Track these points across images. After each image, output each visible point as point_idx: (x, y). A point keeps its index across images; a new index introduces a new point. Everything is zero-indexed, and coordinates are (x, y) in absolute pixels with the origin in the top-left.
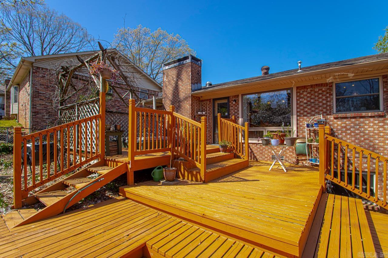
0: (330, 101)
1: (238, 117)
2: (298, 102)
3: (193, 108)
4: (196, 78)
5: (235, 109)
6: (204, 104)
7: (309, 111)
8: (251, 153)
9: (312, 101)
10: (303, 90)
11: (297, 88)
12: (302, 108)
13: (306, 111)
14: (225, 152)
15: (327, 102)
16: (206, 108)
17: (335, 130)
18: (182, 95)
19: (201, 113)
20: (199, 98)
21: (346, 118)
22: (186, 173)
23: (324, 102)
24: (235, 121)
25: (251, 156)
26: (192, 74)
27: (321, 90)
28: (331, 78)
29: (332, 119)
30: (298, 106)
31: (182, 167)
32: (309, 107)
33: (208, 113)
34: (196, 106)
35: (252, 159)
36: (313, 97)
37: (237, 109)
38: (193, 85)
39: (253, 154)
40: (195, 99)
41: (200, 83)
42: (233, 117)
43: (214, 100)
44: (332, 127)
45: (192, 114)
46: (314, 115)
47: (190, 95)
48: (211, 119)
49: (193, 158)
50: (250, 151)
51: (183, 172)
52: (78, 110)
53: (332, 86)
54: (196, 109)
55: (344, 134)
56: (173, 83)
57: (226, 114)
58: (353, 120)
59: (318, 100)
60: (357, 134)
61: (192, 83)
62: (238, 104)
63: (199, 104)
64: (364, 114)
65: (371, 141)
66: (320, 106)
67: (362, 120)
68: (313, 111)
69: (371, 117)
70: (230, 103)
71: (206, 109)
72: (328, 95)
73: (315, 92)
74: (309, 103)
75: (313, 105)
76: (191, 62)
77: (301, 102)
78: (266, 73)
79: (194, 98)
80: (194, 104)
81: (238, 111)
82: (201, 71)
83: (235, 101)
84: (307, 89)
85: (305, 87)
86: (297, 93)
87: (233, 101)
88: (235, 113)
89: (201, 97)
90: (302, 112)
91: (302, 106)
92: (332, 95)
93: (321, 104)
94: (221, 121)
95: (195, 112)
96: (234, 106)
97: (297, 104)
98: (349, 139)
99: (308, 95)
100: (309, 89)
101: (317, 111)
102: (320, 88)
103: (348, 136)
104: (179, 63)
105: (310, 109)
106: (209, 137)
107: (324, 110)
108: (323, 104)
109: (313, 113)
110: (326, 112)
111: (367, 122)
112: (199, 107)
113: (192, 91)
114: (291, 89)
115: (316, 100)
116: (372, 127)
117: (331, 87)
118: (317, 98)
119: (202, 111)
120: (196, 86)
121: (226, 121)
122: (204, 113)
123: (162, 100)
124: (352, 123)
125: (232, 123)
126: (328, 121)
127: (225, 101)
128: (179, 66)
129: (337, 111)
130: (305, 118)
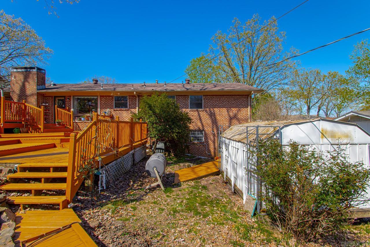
0: (112, 103)
1: (71, 108)
3: (38, 101)
4: (41, 81)
6: (48, 98)
7: (105, 107)
8: (78, 127)
9: (106, 102)
11: (100, 96)
12: (102, 105)
13: (104, 107)
14: (59, 125)
15: (111, 103)
16: (49, 101)
17: (114, 115)
18: (28, 92)
19: (45, 104)
20: (43, 94)
21: (117, 110)
22: (33, 131)
23: (110, 103)
24: (69, 110)
25: (78, 129)
26: (37, 79)
28: (112, 94)
29: (113, 110)
31: (31, 129)
32: (105, 105)
33: (51, 105)
34: (41, 100)
36: (106, 101)
38: (38, 86)
39: (80, 128)
40: (40, 95)
41: (45, 85)
42: (67, 108)
43: (55, 97)
45: (37, 105)
47: (36, 92)
48: (53, 108)
49: (37, 124)
51: (31, 131)
53: (113, 97)
56: (20, 83)
57: (64, 106)
58: (120, 111)
61: (37, 85)
62: (71, 101)
63: (44, 98)
64: (123, 109)
67: (122, 111)
68: (106, 107)
69: (125, 110)
70: (66, 100)
71: (48, 102)
73: (107, 99)
75: (106, 104)
76: (37, 72)
77: (102, 103)
78: (95, 83)
80: (39, 98)
81: (71, 105)
82: (45, 77)
83: (69, 99)
85: (103, 96)
86: (100, 98)
88: (69, 105)
89: (45, 94)
90: (102, 107)
92: (113, 101)
93: (109, 104)
94: (58, 110)
95: (40, 103)
96: (68, 102)
97: (100, 103)
99: (105, 100)
100: (105, 97)
101: (108, 107)
102: (109, 97)
104: (26, 70)
105: (105, 106)
106: (51, 119)
108: (110, 104)
109: (106, 108)
110: (111, 108)
111: (124, 112)
112: (44, 100)
113: (38, 90)
114: (98, 96)
116: (125, 114)
118: (108, 102)
119: (46, 103)
120: (41, 87)
121: (60, 110)
122: (47, 104)
123: (9, 93)
124: (119, 112)
125: (64, 111)
126: (112, 111)
127: (63, 98)
128: (26, 71)
129: (115, 108)
130: (103, 110)
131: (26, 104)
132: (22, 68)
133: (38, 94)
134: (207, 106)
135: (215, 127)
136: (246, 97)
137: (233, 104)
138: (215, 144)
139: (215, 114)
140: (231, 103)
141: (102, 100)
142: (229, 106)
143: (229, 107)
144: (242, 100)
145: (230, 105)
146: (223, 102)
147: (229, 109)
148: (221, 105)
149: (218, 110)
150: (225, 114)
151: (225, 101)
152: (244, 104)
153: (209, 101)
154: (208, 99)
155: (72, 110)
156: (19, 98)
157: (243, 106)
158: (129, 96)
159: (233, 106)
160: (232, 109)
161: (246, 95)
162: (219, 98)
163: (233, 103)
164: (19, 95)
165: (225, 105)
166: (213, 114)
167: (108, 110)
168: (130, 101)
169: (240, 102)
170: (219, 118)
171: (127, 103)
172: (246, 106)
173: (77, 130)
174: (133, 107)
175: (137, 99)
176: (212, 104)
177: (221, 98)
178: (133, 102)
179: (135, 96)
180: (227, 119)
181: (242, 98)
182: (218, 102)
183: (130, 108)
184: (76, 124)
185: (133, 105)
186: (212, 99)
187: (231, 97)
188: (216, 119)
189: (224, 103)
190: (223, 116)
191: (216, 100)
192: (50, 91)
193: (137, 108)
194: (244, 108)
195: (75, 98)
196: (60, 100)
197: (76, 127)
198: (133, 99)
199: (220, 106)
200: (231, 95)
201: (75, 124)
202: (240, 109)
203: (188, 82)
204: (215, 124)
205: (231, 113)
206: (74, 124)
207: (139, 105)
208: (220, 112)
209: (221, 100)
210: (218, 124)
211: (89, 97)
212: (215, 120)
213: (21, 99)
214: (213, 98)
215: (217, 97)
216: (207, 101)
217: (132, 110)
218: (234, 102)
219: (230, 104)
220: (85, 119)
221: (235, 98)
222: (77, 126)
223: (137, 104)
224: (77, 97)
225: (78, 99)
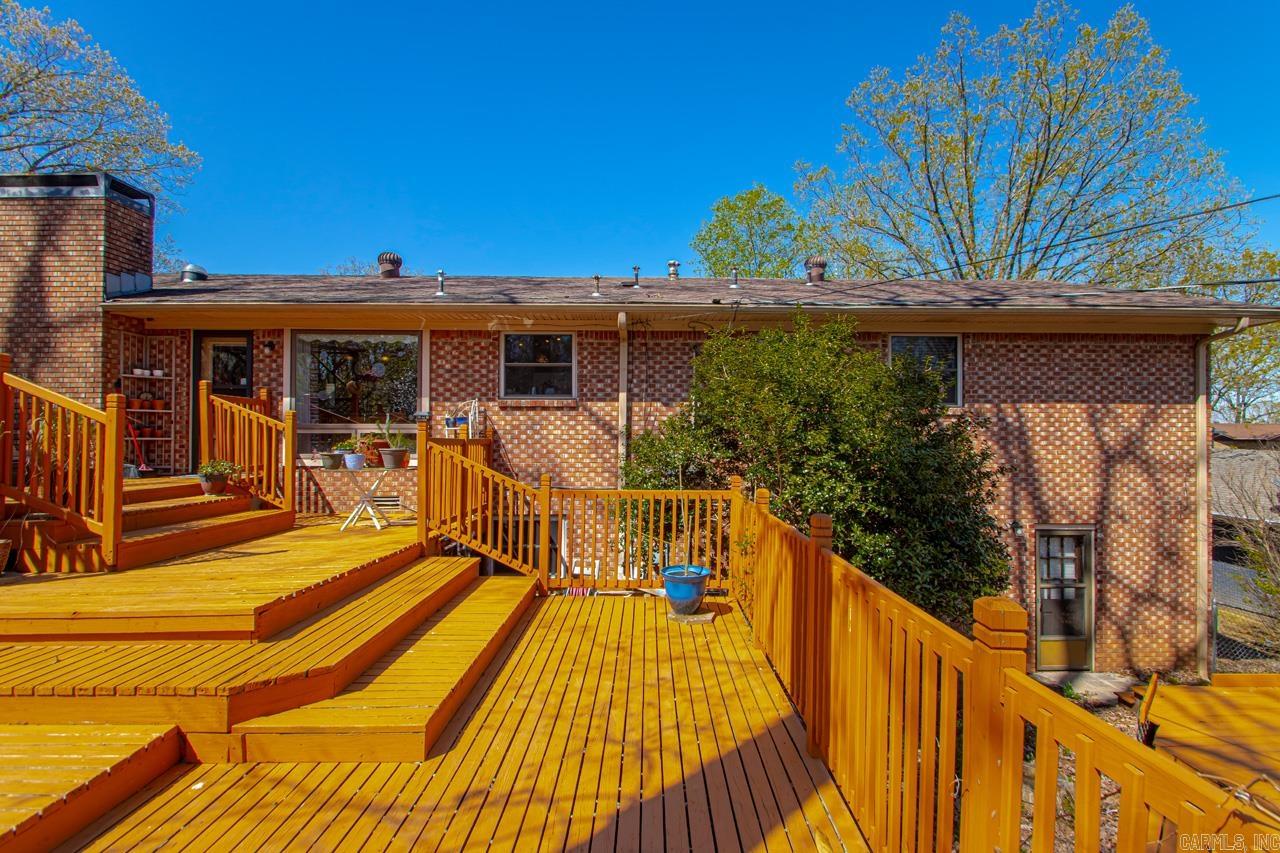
0: (493, 371)
1: (281, 394)
2: (435, 366)
3: (110, 356)
4: (131, 250)
5: (271, 370)
6: (161, 342)
7: (455, 390)
8: (316, 494)
9: (462, 366)
10: (443, 340)
11: (433, 333)
12: (441, 380)
13: (449, 390)
14: (220, 492)
15: (489, 371)
16: (169, 356)
17: (501, 432)
18: (60, 304)
19: (147, 372)
20: (141, 321)
21: (519, 408)
22: (52, 556)
23: (484, 371)
24: (271, 408)
25: (316, 503)
26: (108, 239)
27: (479, 344)
28: (496, 321)
29: (497, 409)
30: (433, 375)
31: (37, 540)
32: (455, 380)
33: (177, 375)
34: (127, 349)
35: (320, 511)
36: (463, 358)
37: (278, 370)
38: (112, 278)
39: (323, 498)
40: (120, 324)
41: (148, 272)
42: (263, 394)
43: (201, 335)
44: (496, 427)
45: (104, 375)
46: (464, 400)
47: (100, 309)
48: (188, 394)
49: (78, 509)
50: (313, 488)
51: (38, 552)
53: (497, 339)
54: (127, 358)
55: (516, 441)
57: (244, 381)
58: (532, 413)
59: (472, 367)
60: (538, 442)
61: (107, 270)
62: (282, 357)
63: (140, 341)
64: (547, 403)
65: (557, 456)
66: (475, 381)
67: (544, 413)
68: (462, 390)
69: (558, 408)
70: (255, 351)
71: (166, 361)
72: (490, 358)
73: (468, 348)
74: (455, 371)
75: (462, 376)
76: (108, 199)
77: (439, 367)
78: (391, 274)
79: (115, 322)
80: (114, 341)
81: (281, 375)
82: (150, 231)
83: (271, 345)
84: (452, 339)
85: (447, 334)
86: (432, 344)
87: (265, 346)
88: (272, 380)
89: (150, 319)
90: (441, 389)
91: (441, 376)
92: (498, 357)
94: (211, 406)
95: (122, 366)
96: (268, 360)
97: (431, 371)
98: (523, 452)
99: (454, 353)
100: (455, 340)
101: (470, 390)
102: (477, 341)
103: (523, 447)
104: (52, 189)
105: (457, 385)
106: (176, 451)
107: (484, 390)
108: (482, 376)
109: (463, 394)
110: (485, 395)
111: (552, 418)
112: (140, 351)
113: (109, 295)
114: (419, 333)
115: (468, 367)
116: (559, 428)
117: (497, 342)
118: (470, 362)
119: (152, 367)
120: (127, 282)
121: (227, 404)
122: (158, 373)
124: (530, 418)
125: (246, 411)
126: (489, 413)
127: (242, 343)
128: (50, 199)
129: (506, 394)
130: (447, 404)
132: (26, 181)
133: (112, 320)
134: (981, 392)
135: (1023, 503)
136: (1186, 348)
137: (1118, 383)
138: (1023, 591)
139: (1023, 433)
140: (1105, 374)
141: (442, 353)
142: (1100, 392)
143: (1098, 397)
144: (1165, 361)
145: (1103, 388)
146: (1065, 374)
147: (1099, 406)
148: (1057, 388)
149: (1042, 411)
150: (1078, 434)
151: (1079, 364)
152: (1172, 384)
153: (995, 364)
154: (989, 355)
155: (287, 404)
156: (11, 340)
157: (1171, 393)
158: (580, 334)
159: (1119, 392)
160: (1111, 406)
161: (1183, 338)
162: (1044, 351)
163: (1118, 374)
164: (10, 321)
165: (1079, 388)
166: (1016, 433)
167: (472, 408)
168: (585, 362)
169: (1153, 374)
170: (1043, 452)
171: (570, 369)
172: (1185, 393)
173: (312, 508)
174: (600, 390)
175: (624, 348)
176: (1009, 383)
177: (1057, 351)
178: (601, 367)
179: (615, 335)
180: (1084, 457)
181: (1166, 352)
182: (1038, 373)
183: (582, 395)
184: (304, 479)
185: (600, 381)
186: (1011, 355)
187: (1106, 346)
188: (1028, 459)
189: (1073, 378)
190: (1064, 443)
191: (1030, 360)
192: (177, 302)
193: (623, 396)
194: (1176, 402)
195: (303, 342)
196: (226, 349)
197: (305, 492)
198: (602, 349)
199: (1050, 392)
200: (1106, 337)
201: (301, 475)
202: (1152, 406)
204: (1023, 485)
205: (1106, 429)
206: (297, 475)
207: (630, 381)
208: (1053, 425)
209: (1057, 360)
210: (1037, 485)
212: (1023, 466)
213: (17, 345)
214: (1017, 351)
215: (1036, 344)
216: (982, 364)
217: (597, 407)
218: (1124, 374)
219: (1103, 383)
221: (1127, 352)
222: (308, 489)
223: (623, 376)
224: (309, 338)
225: (317, 348)
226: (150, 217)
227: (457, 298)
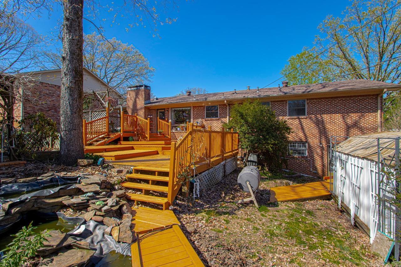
0: (204, 113)
1: (169, 119)
3: (145, 114)
4: (148, 96)
5: (168, 115)
6: (152, 111)
8: (175, 137)
9: (198, 113)
11: (193, 107)
12: (195, 116)
16: (153, 114)
17: (205, 125)
18: (139, 106)
21: (208, 120)
22: (142, 139)
24: (168, 121)
26: (145, 95)
28: (204, 104)
30: (193, 115)
31: (140, 137)
32: (197, 115)
33: (154, 117)
36: (198, 111)
40: (147, 109)
41: (150, 100)
42: (167, 119)
43: (158, 110)
45: (145, 117)
47: (144, 106)
48: (156, 120)
49: (145, 133)
52: (91, 114)
53: (204, 107)
54: (147, 114)
55: (208, 127)
56: (133, 99)
57: (164, 117)
58: (211, 121)
61: (145, 100)
62: (169, 113)
63: (149, 111)
64: (213, 119)
66: (200, 115)
68: (198, 117)
69: (216, 120)
70: (165, 112)
72: (203, 111)
73: (199, 109)
76: (145, 89)
77: (194, 113)
78: (189, 95)
80: (146, 112)
82: (150, 93)
83: (168, 111)
85: (195, 107)
86: (193, 109)
88: (168, 117)
89: (150, 108)
92: (205, 111)
94: (159, 121)
95: (147, 116)
96: (167, 113)
100: (197, 108)
101: (200, 117)
102: (201, 108)
106: (154, 129)
107: (202, 117)
108: (202, 114)
111: (214, 122)
112: (149, 113)
113: (145, 104)
114: (191, 107)
116: (216, 124)
118: (200, 112)
119: (151, 116)
120: (147, 102)
121: (161, 121)
123: (126, 108)
125: (164, 122)
126: (203, 121)
127: (163, 111)
128: (137, 89)
129: (206, 117)
130: (196, 120)
131: (137, 117)
132: (134, 87)
133: (145, 108)
134: (311, 112)
135: (323, 139)
136: (374, 98)
137: (352, 108)
138: (323, 160)
139: (323, 122)
140: (348, 106)
141: (195, 110)
142: (346, 111)
143: (346, 112)
144: (367, 102)
145: (347, 110)
146: (336, 107)
147: (346, 114)
148: (333, 110)
149: (329, 116)
150: (340, 121)
151: (340, 104)
152: (370, 107)
153: (315, 105)
154: (314, 103)
155: (170, 121)
156: (133, 112)
157: (369, 110)
158: (220, 105)
159: (352, 111)
160: (350, 114)
161: (373, 95)
162: (330, 101)
163: (352, 106)
165: (340, 110)
166: (321, 122)
167: (200, 120)
168: (221, 111)
169: (363, 105)
170: (329, 126)
171: (218, 112)
172: (374, 110)
174: (223, 116)
175: (228, 107)
176: (319, 110)
177: (333, 101)
178: (224, 111)
179: (225, 105)
180: (341, 127)
181: (367, 99)
182: (328, 107)
183: (220, 117)
185: (223, 114)
186: (320, 103)
187: (348, 99)
188: (325, 128)
189: (338, 108)
190: (335, 124)
191: (325, 104)
192: (154, 104)
193: (228, 117)
194: (371, 112)
196: (161, 112)
197: (173, 136)
198: (224, 108)
199: (331, 111)
200: (348, 97)
201: (172, 133)
202: (363, 114)
203: (286, 84)
204: (324, 134)
205: (348, 120)
207: (229, 114)
208: (332, 120)
209: (333, 103)
210: (327, 134)
211: (184, 109)
212: (323, 130)
214: (321, 102)
215: (327, 100)
216: (312, 106)
217: (223, 119)
218: (354, 106)
219: (347, 108)
220: (180, 129)
221: (355, 100)
223: (228, 113)
224: (173, 109)
225: (175, 110)
226: (150, 91)
227: (198, 100)
